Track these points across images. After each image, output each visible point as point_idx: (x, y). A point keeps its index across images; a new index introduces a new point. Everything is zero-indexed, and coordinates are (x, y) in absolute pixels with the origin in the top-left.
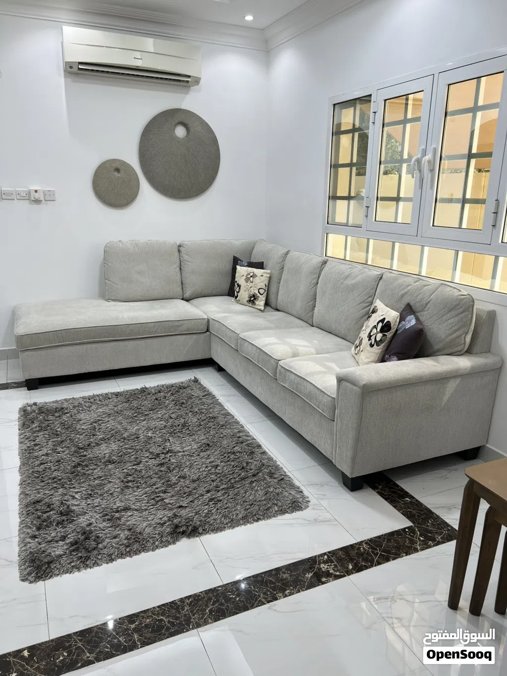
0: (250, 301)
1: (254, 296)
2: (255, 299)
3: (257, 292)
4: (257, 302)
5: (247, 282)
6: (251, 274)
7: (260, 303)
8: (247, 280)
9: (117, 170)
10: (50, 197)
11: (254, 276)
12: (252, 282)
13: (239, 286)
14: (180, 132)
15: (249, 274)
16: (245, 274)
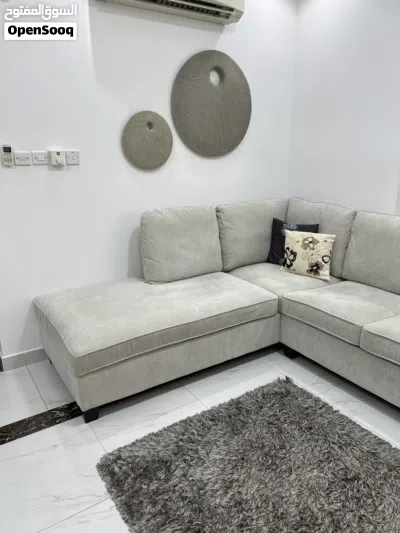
0: (311, 270)
1: (317, 265)
2: (318, 268)
3: (320, 260)
4: (321, 272)
5: (305, 249)
6: (310, 240)
7: (325, 273)
8: (305, 246)
9: (150, 125)
10: (72, 161)
11: (314, 242)
12: (313, 249)
13: (294, 254)
14: (214, 78)
15: (305, 240)
16: (301, 239)
